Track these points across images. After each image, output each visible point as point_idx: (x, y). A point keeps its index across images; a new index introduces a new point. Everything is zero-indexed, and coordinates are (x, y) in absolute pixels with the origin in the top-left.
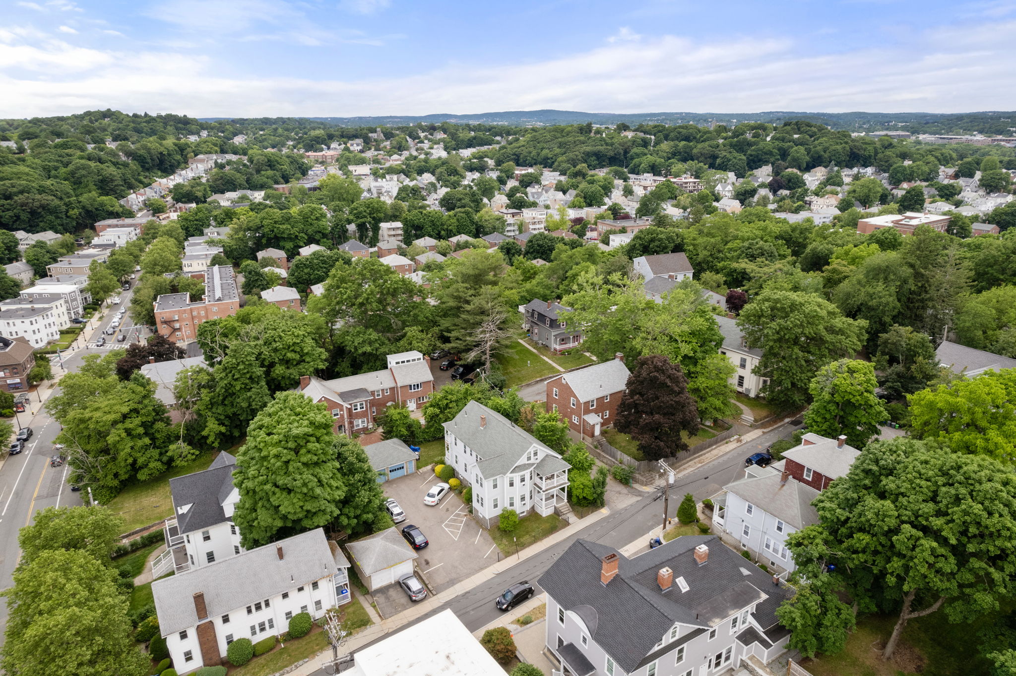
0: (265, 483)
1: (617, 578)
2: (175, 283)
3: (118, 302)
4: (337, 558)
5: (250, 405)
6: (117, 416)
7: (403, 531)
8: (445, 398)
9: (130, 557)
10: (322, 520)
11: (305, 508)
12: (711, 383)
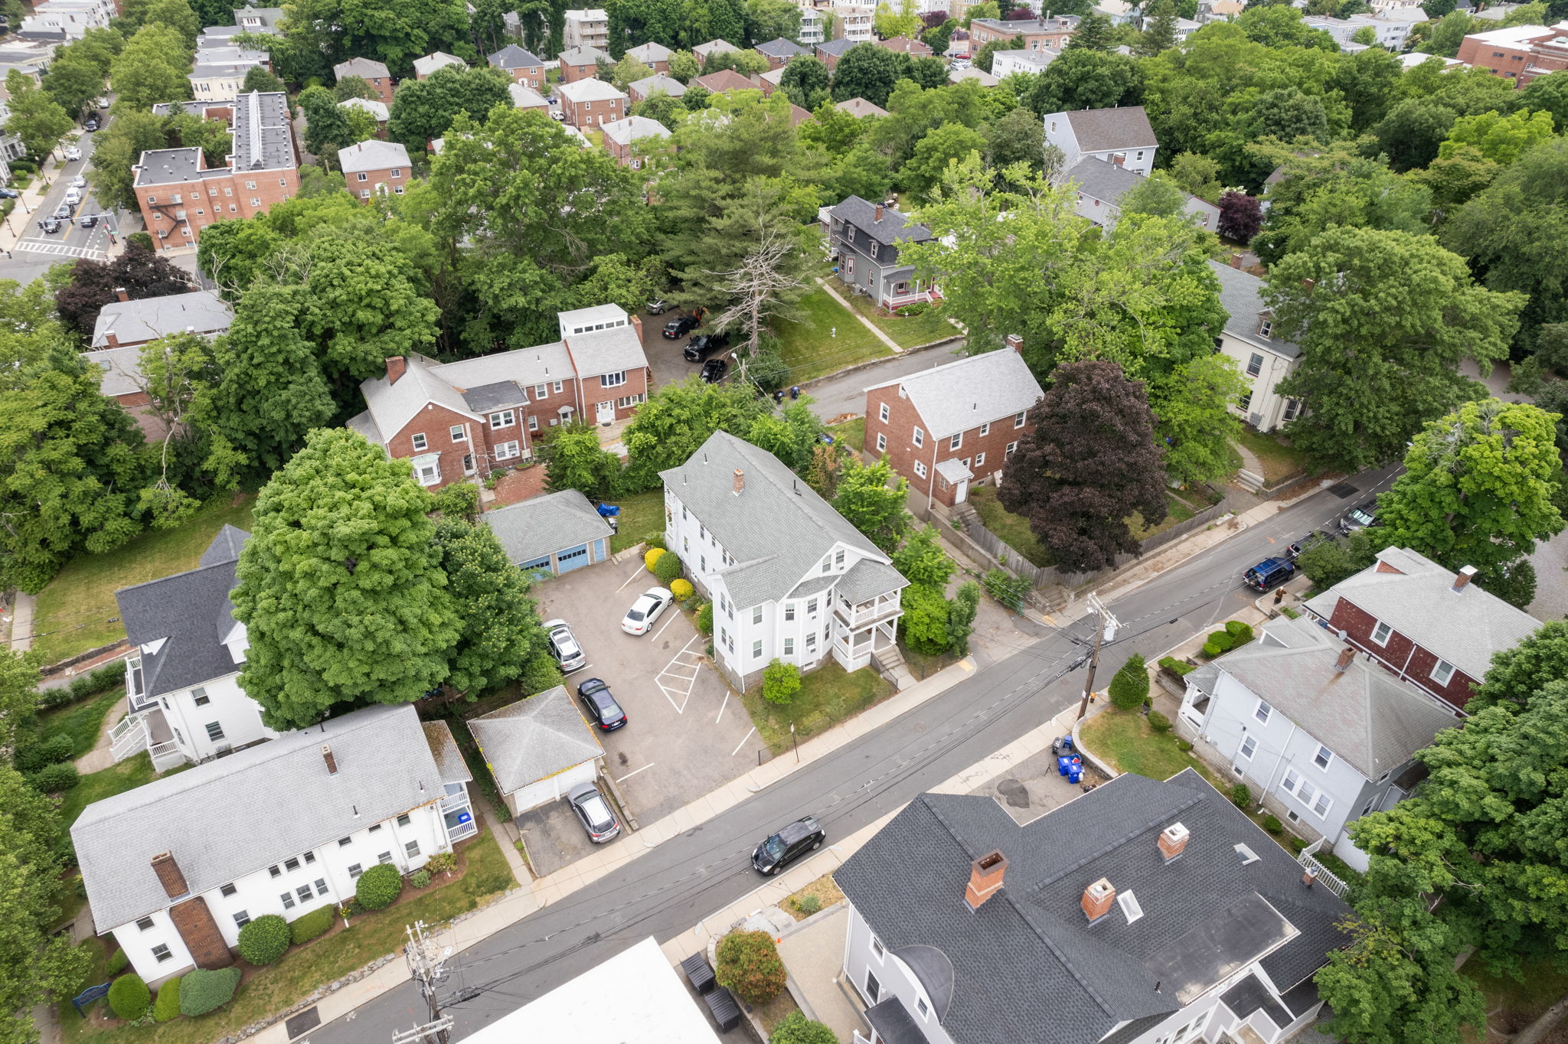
0: (293, 624)
1: (998, 897)
2: (173, 125)
3: (76, 156)
4: (447, 762)
5: (289, 416)
6: (23, 436)
7: (580, 691)
8: (668, 412)
9: (75, 711)
10: (417, 691)
11: (374, 677)
12: (1196, 414)
